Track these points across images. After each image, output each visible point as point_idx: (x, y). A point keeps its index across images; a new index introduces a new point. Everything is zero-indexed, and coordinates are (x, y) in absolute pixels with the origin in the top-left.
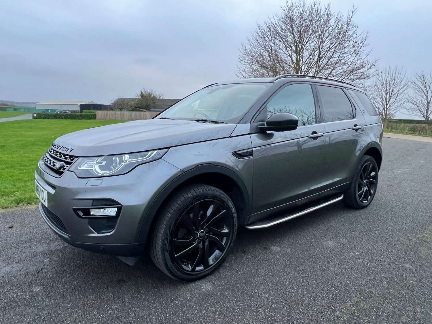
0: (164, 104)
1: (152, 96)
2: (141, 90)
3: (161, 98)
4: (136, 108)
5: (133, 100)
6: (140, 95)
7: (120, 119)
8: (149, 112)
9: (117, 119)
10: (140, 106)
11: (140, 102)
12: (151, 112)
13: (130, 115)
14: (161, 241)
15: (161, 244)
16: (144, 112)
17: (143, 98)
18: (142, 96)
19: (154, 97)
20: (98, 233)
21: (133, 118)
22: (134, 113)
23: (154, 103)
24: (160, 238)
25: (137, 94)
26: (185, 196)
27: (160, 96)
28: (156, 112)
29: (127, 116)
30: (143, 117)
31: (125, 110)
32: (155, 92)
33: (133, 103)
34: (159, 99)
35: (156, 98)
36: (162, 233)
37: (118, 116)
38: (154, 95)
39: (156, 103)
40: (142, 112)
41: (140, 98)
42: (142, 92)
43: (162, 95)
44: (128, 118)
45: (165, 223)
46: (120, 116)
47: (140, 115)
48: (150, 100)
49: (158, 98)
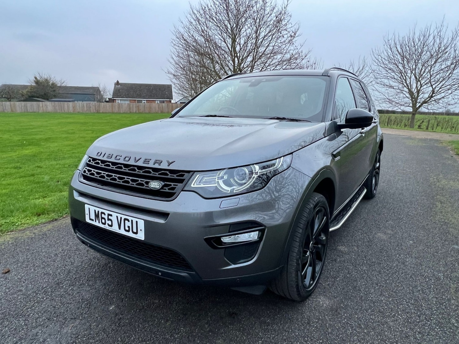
0: (68, 93)
1: (51, 82)
2: (35, 75)
3: (63, 85)
4: (30, 97)
5: (25, 87)
6: (34, 81)
7: (10, 110)
8: (50, 102)
9: (6, 111)
10: (35, 94)
11: (35, 90)
12: (53, 103)
13: (24, 106)
14: (295, 261)
15: (296, 264)
16: (43, 102)
17: (39, 85)
18: (37, 82)
19: (53, 84)
20: (235, 264)
21: (28, 109)
22: (29, 104)
23: (54, 91)
24: (295, 258)
25: (30, 80)
26: (308, 207)
27: (62, 83)
28: (60, 102)
29: (19, 107)
30: (43, 108)
31: (15, 100)
32: (55, 77)
33: (25, 92)
34: (60, 87)
35: (56, 85)
36: (296, 251)
37: (7, 108)
38: (53, 82)
39: (57, 92)
40: (41, 103)
41: (34, 84)
42: (36, 78)
43: (64, 81)
44: (21, 109)
45: (298, 241)
46: (10, 107)
47: (39, 106)
48: (48, 88)
49: (59, 85)
